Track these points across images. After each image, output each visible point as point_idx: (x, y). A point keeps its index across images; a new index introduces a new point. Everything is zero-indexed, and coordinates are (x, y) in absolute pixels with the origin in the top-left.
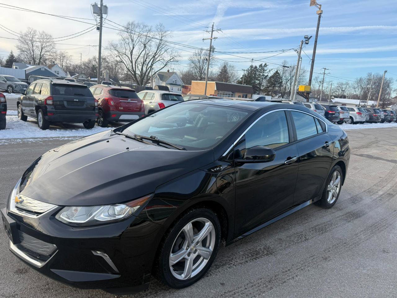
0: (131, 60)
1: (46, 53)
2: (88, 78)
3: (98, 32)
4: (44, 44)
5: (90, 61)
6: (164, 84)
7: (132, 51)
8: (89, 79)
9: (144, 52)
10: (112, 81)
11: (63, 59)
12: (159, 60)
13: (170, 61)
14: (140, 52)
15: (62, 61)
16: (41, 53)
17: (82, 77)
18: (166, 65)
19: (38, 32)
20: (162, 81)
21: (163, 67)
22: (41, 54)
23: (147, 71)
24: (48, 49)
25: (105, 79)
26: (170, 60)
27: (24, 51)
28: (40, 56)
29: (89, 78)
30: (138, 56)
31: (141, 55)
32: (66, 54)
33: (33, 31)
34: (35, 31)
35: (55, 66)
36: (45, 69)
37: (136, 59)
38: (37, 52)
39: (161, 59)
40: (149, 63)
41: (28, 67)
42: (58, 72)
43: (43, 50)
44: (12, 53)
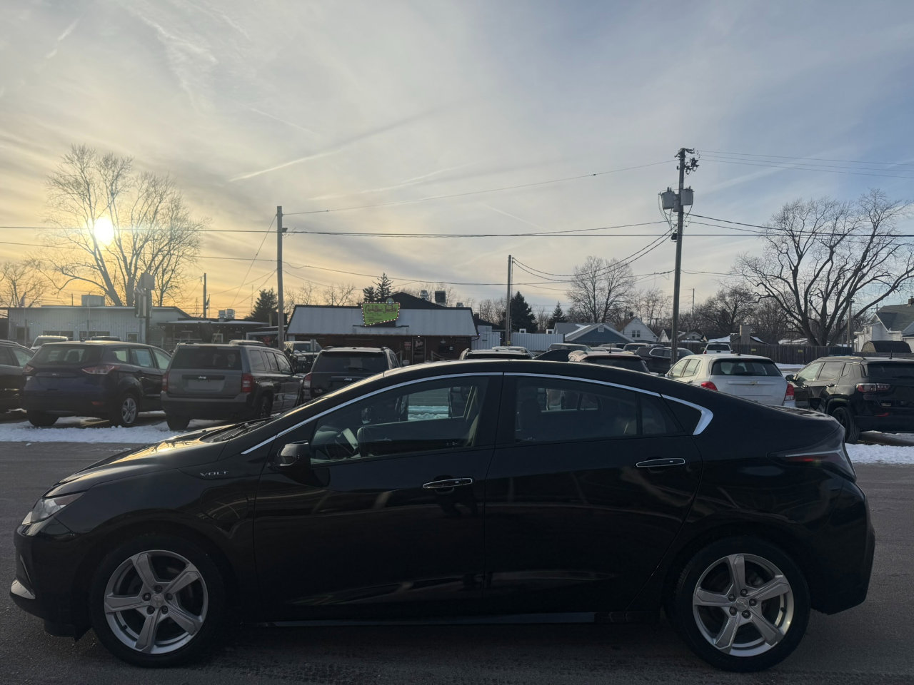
0: (793, 287)
1: (616, 299)
2: (702, 338)
3: (674, 244)
4: (615, 282)
5: (711, 303)
6: (897, 337)
7: (796, 268)
8: (704, 341)
9: (828, 266)
10: (759, 340)
11: (653, 306)
12: (874, 278)
13: (906, 276)
14: (819, 267)
15: (651, 309)
16: (608, 300)
17: (693, 337)
18: (894, 288)
19: (604, 262)
20: (891, 330)
21: (887, 294)
22: (607, 302)
23: (837, 308)
24: (621, 290)
25: (740, 337)
26: (907, 272)
27: (579, 301)
28: (607, 304)
29: (705, 339)
30: (812, 278)
31: (821, 275)
32: (659, 295)
33: (595, 262)
34: (600, 261)
35: (634, 321)
36: (605, 329)
37: (807, 285)
38: (601, 298)
39: (880, 274)
40: (843, 287)
41: (579, 327)
42: (639, 331)
43: (613, 294)
44: (558, 306)
